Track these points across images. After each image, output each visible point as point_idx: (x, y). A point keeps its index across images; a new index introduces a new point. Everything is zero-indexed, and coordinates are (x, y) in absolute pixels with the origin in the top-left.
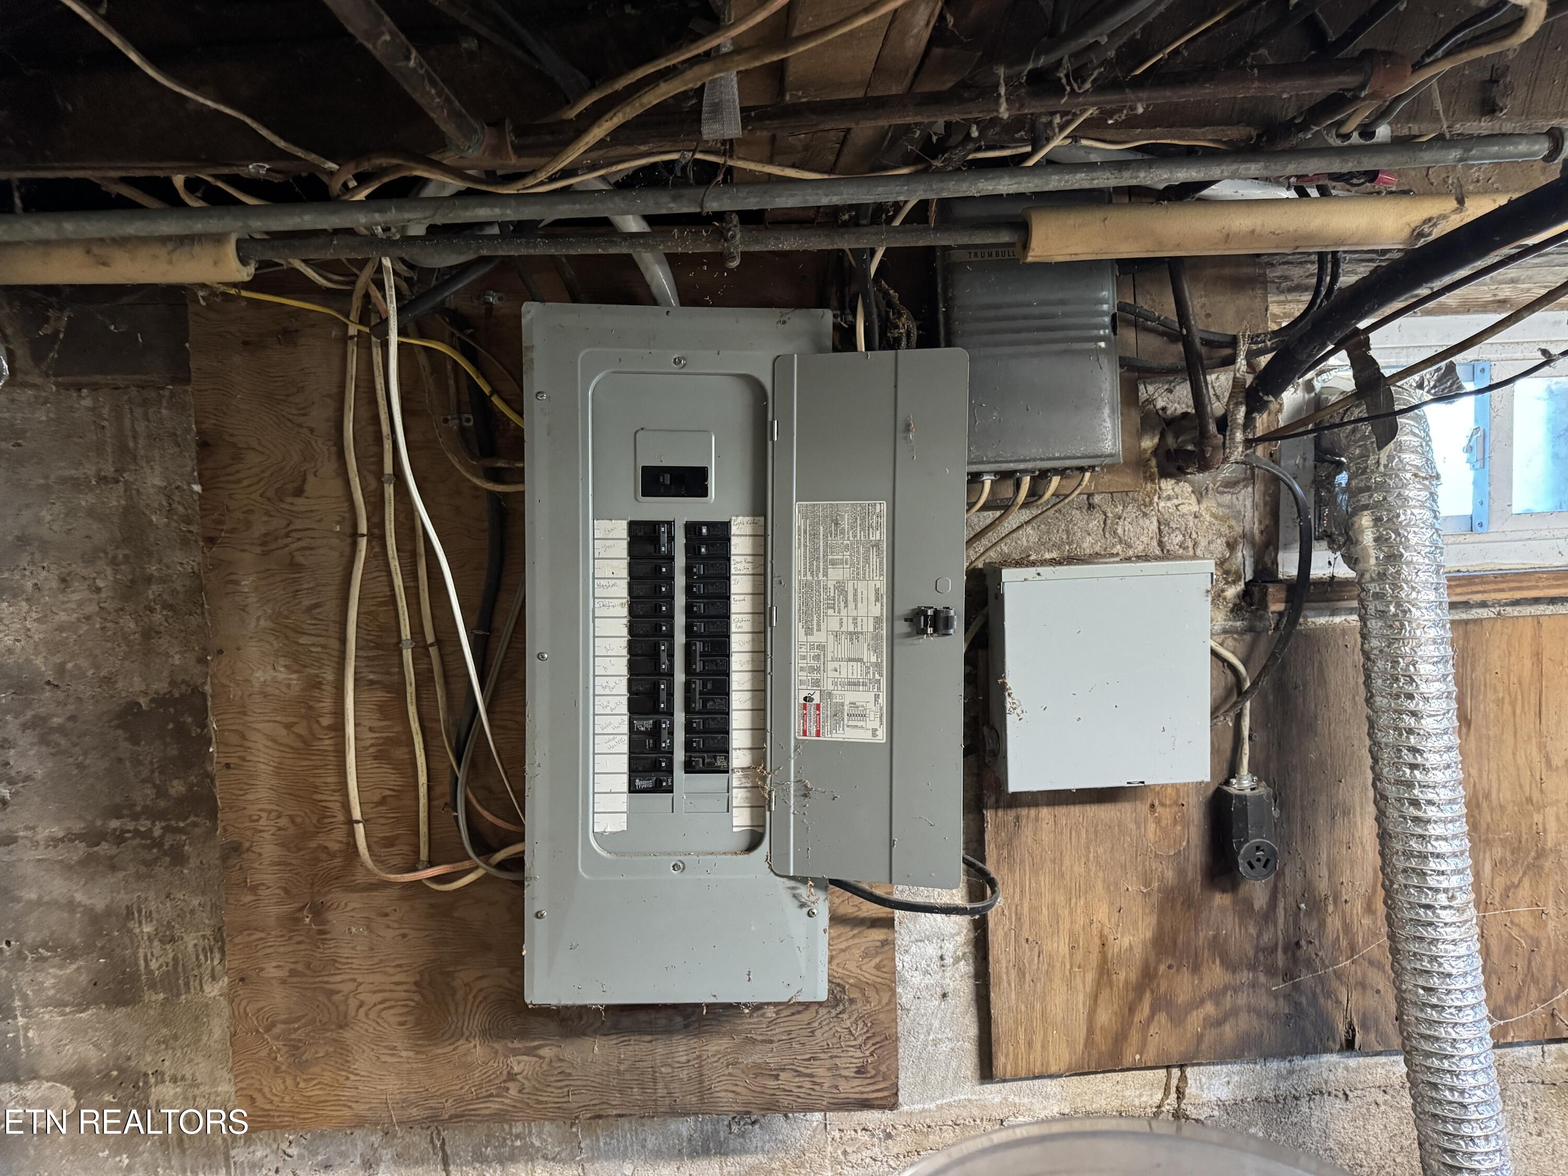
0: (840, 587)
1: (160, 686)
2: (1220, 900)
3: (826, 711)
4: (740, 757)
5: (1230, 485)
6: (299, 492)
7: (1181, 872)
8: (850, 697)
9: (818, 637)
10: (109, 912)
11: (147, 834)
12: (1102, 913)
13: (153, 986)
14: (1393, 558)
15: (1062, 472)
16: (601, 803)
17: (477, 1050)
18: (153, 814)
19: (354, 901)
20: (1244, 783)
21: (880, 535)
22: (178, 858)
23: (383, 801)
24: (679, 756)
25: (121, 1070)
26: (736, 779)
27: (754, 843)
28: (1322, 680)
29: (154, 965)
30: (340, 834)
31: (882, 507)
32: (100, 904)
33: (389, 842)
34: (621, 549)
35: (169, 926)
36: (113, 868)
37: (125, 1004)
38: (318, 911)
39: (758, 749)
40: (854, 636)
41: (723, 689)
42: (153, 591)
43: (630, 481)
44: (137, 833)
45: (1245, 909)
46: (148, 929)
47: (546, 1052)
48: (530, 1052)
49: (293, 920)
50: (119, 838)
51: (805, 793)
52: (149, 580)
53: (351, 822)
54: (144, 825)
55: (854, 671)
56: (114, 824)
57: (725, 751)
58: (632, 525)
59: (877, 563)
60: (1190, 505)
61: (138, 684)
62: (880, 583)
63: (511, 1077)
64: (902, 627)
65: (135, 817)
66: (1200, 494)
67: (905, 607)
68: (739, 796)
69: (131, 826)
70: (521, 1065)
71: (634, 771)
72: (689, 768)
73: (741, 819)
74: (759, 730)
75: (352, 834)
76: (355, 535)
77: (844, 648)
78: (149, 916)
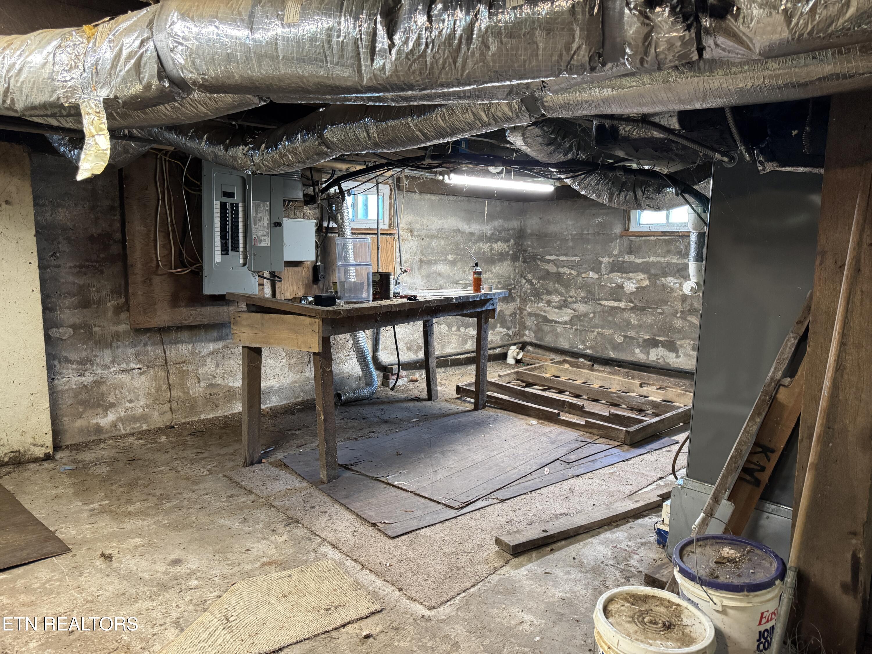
0: (261, 217)
1: (99, 231)
2: (315, 286)
3: (259, 240)
4: (241, 249)
5: (315, 208)
6: (146, 189)
7: (308, 281)
8: (263, 238)
9: (257, 227)
10: (83, 285)
11: (95, 266)
12: (295, 288)
13: (94, 304)
14: (343, 221)
15: (292, 201)
16: (216, 256)
17: (184, 310)
18: (97, 262)
19: (158, 278)
20: (319, 263)
21: (268, 208)
22: (102, 272)
23: (164, 256)
24: (230, 248)
25: (85, 324)
26: (241, 253)
27: (244, 265)
28: (330, 246)
29: (95, 298)
30: (155, 263)
31: (268, 203)
32: (82, 283)
33: (166, 265)
34: (219, 207)
35: (99, 288)
36: (85, 274)
37: (87, 308)
38: (150, 280)
39: (245, 247)
40: (264, 226)
41: (238, 236)
42: (99, 209)
43: (220, 194)
44: (92, 266)
45: (319, 288)
46: (94, 289)
47: (198, 310)
48: (195, 310)
49: (144, 282)
50: (88, 267)
51: (255, 255)
52: (98, 206)
53: (157, 261)
54: (94, 264)
55: (264, 233)
56: (87, 263)
57: (238, 247)
58: (221, 203)
59: (268, 214)
60: (309, 211)
61: (94, 231)
62: (269, 217)
63: (191, 315)
64: (273, 225)
65: (92, 262)
66: (310, 209)
67: (273, 222)
68: (241, 256)
69: (91, 264)
70: (193, 313)
71: (222, 251)
72: (232, 250)
73: (241, 261)
74: (245, 244)
75: (158, 263)
76: (158, 200)
77: (262, 229)
78: (94, 286)
